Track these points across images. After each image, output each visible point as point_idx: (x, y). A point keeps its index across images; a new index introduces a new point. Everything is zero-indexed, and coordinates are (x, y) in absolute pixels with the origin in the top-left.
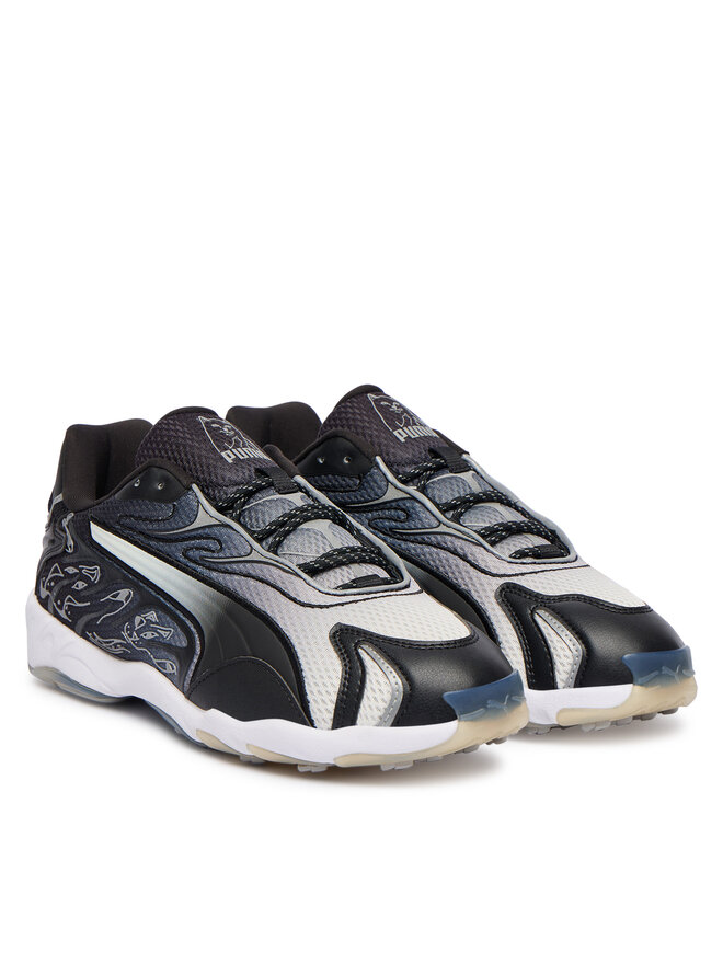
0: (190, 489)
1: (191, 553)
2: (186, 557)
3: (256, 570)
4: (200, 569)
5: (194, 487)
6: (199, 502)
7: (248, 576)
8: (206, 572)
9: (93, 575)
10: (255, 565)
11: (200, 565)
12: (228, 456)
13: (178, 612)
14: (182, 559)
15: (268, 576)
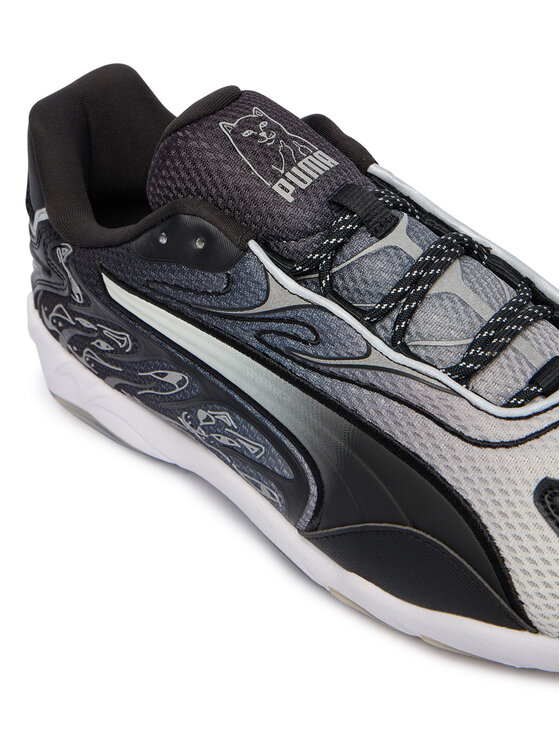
0: (248, 250)
1: (267, 338)
2: (262, 341)
3: (384, 381)
4: (288, 363)
5: (253, 245)
6: (266, 270)
7: (371, 388)
8: (300, 371)
9: (122, 342)
10: (380, 374)
11: (287, 357)
12: (285, 190)
13: (266, 422)
14: (255, 343)
15: (406, 394)
